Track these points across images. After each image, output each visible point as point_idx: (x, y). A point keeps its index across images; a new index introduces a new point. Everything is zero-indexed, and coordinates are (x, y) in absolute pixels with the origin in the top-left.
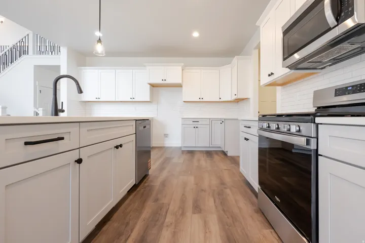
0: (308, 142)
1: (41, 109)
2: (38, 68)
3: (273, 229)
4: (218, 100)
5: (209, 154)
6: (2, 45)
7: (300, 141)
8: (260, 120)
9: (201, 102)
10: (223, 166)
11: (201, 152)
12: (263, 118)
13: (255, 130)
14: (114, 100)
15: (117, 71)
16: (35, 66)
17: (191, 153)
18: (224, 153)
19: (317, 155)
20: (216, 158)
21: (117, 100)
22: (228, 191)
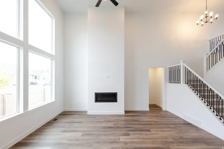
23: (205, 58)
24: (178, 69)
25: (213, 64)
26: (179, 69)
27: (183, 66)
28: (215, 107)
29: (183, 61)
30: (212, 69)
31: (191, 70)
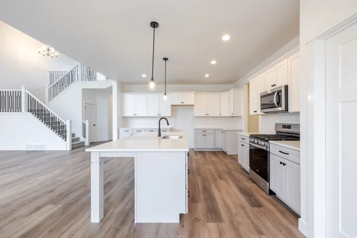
0: (267, 148)
1: (87, 121)
2: (85, 91)
3: (255, 183)
4: (219, 115)
5: (214, 153)
6: (51, 71)
7: (265, 148)
8: (250, 137)
9: (207, 117)
10: (227, 161)
11: (209, 152)
12: (251, 136)
13: (247, 141)
14: (146, 115)
15: (148, 95)
16: (83, 89)
17: (202, 153)
18: (224, 153)
19: (269, 153)
20: (220, 156)
21: (148, 116)
22: (233, 172)
23: (47, 88)
24: (17, 95)
25: (54, 96)
26: (19, 95)
27: (26, 93)
28: (57, 130)
29: (25, 87)
30: (53, 100)
31: (35, 98)
